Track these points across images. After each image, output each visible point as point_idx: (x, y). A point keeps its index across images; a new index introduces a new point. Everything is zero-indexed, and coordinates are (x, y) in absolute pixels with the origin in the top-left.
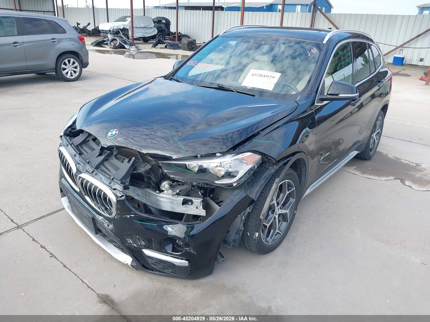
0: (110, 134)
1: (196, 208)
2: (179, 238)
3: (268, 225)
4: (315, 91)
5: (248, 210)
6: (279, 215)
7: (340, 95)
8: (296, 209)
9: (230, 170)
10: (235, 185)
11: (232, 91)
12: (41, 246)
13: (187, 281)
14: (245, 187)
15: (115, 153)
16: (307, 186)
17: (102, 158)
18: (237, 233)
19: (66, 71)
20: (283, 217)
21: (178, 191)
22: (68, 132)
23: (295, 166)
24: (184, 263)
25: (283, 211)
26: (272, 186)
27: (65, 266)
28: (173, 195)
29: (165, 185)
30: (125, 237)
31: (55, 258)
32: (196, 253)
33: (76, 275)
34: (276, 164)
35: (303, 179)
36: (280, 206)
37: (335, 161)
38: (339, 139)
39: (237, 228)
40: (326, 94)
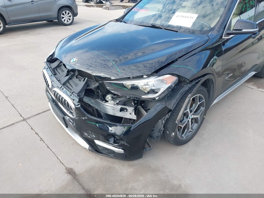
0: (72, 61)
1: (130, 114)
2: (117, 135)
3: (183, 127)
4: (223, 27)
5: (167, 116)
6: (192, 119)
7: (243, 30)
8: (205, 114)
9: (153, 88)
10: (157, 99)
11: (161, 28)
12: (36, 133)
13: (125, 161)
14: (166, 100)
15: (76, 74)
16: (215, 98)
17: (68, 77)
18: (159, 132)
19: (64, 19)
20: (195, 120)
21: (118, 102)
22: (49, 59)
23: (205, 84)
24: (121, 151)
25: (195, 116)
26: (186, 99)
27: (48, 147)
28: (114, 105)
29: (109, 97)
30: (83, 132)
31: (43, 141)
32: (128, 145)
33: (54, 153)
34: (189, 83)
35: (211, 93)
36: (192, 113)
37: (238, 79)
38: (242, 63)
39: (159, 128)
40: (232, 30)
